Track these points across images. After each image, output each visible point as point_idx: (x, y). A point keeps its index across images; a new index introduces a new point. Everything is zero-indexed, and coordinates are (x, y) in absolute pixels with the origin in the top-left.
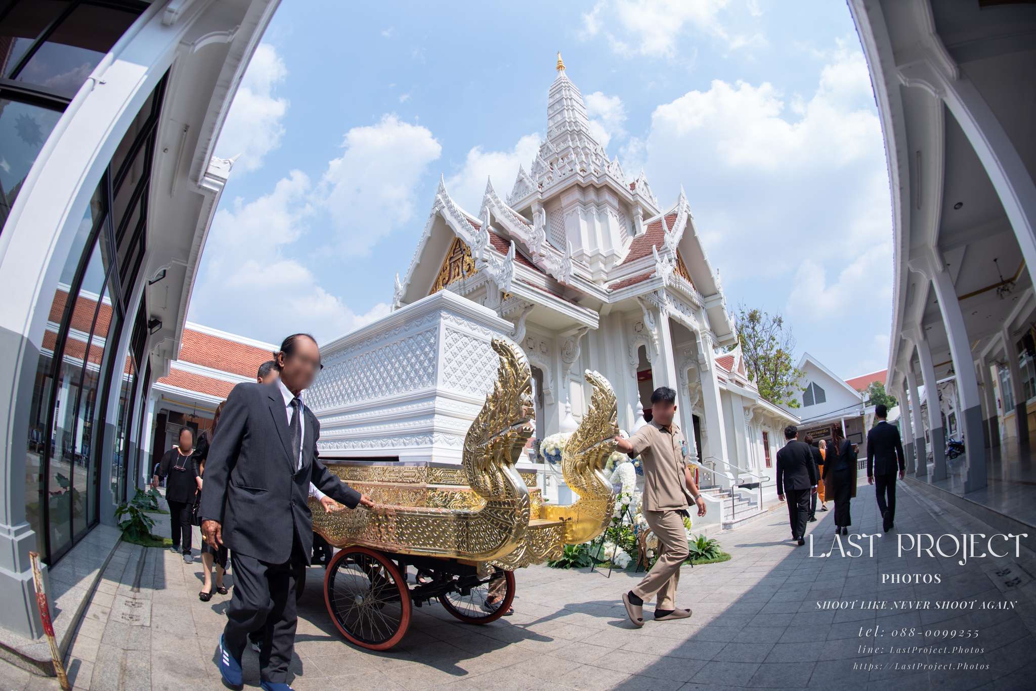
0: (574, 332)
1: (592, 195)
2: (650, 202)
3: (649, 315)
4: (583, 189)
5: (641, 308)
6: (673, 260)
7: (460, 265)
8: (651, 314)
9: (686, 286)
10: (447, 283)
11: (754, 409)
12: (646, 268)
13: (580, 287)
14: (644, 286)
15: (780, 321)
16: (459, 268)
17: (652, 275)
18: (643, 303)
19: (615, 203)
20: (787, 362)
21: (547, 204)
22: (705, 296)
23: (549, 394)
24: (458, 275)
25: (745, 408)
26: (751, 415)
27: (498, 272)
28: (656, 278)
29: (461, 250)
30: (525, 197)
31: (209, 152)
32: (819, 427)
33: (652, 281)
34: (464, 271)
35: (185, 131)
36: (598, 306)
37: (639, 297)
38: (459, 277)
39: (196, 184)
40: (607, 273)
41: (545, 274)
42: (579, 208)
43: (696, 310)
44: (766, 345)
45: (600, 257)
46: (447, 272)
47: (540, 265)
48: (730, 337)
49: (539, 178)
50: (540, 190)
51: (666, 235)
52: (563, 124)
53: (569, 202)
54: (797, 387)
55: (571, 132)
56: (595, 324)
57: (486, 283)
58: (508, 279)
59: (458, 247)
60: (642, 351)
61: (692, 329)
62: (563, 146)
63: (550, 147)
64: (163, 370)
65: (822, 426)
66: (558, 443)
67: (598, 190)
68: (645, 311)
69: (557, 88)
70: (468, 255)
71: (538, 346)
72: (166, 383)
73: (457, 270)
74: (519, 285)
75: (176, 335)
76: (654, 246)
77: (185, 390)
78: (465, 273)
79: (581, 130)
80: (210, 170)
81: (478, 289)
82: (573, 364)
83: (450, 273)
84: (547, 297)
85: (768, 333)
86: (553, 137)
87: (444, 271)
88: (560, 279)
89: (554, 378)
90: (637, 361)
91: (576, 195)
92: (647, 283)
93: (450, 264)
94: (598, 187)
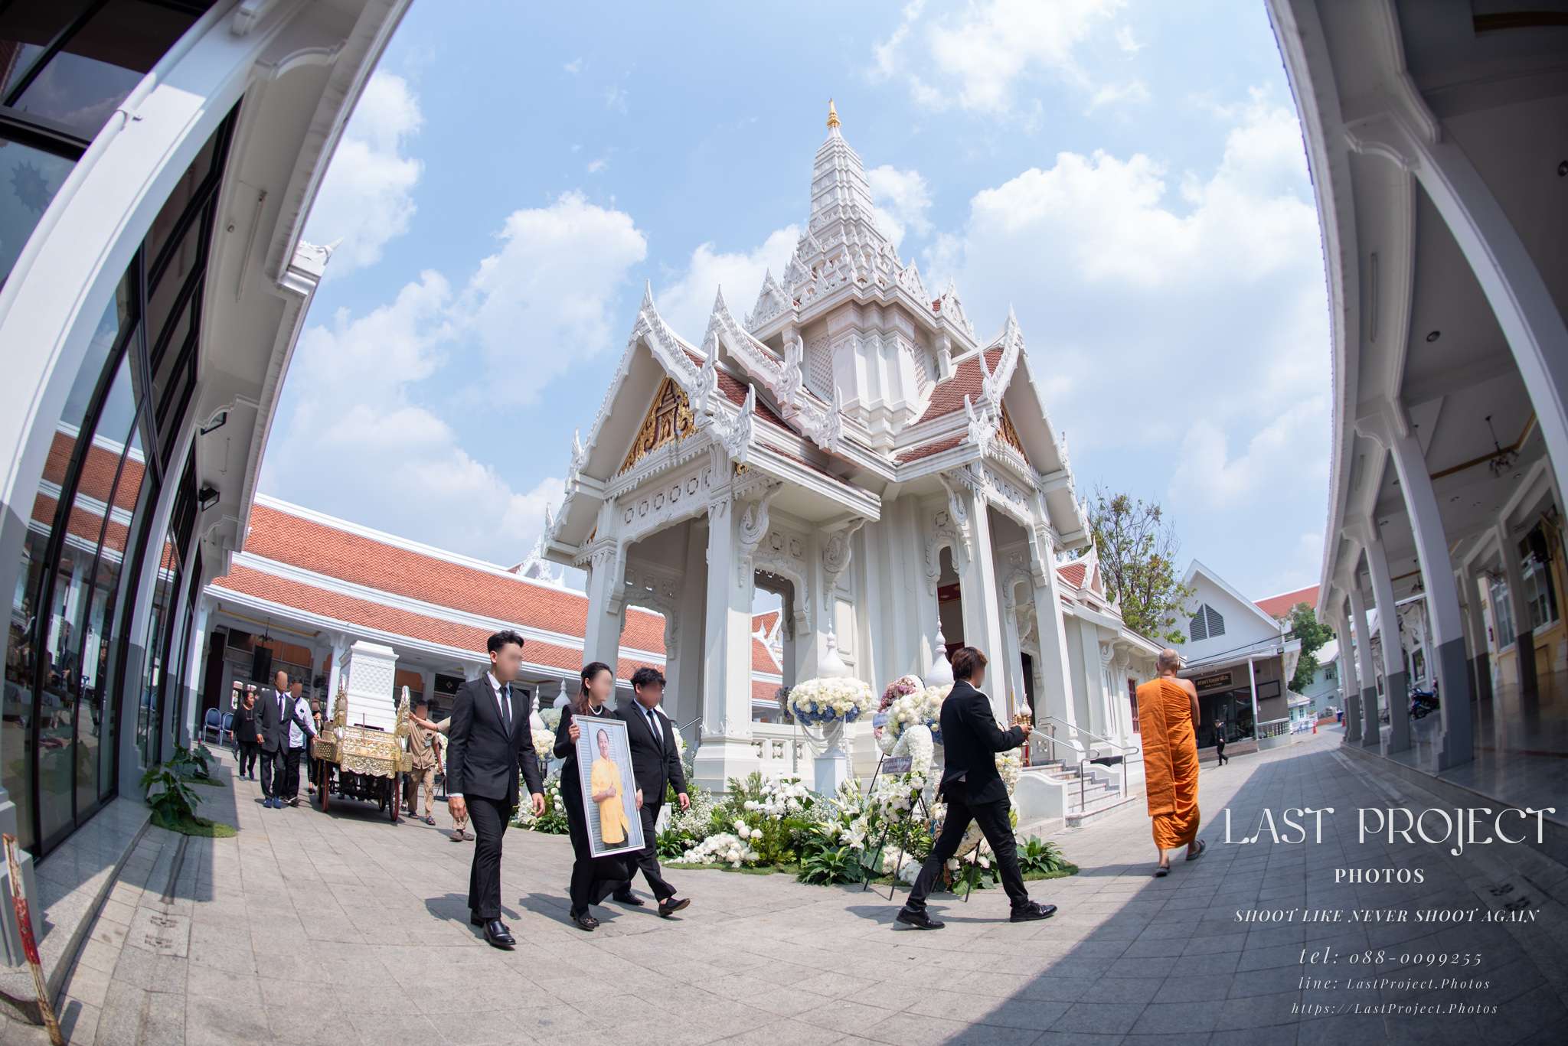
0: (843, 525)
1: (874, 318)
2: (963, 331)
3: (957, 500)
4: (861, 308)
5: (945, 491)
6: (995, 419)
7: (672, 419)
8: (960, 500)
9: (1014, 457)
10: (651, 447)
11: (1115, 646)
12: (954, 429)
13: (854, 457)
14: (949, 457)
15: (1157, 512)
16: (669, 423)
17: (963, 440)
18: (948, 483)
19: (910, 332)
20: (1166, 574)
21: (806, 330)
22: (1042, 474)
23: (803, 619)
24: (669, 434)
25: (1102, 644)
26: (1111, 654)
27: (728, 431)
28: (968, 445)
29: (673, 396)
30: (772, 318)
31: (295, 233)
32: (1213, 672)
33: (963, 450)
34: (678, 429)
35: (261, 200)
36: (880, 487)
37: (942, 474)
38: (670, 438)
39: (274, 282)
40: (894, 437)
41: (800, 436)
42: (854, 338)
43: (1029, 494)
44: (1134, 548)
45: (885, 411)
46: (652, 430)
47: (792, 421)
48: (1080, 536)
49: (795, 290)
50: (796, 308)
51: (985, 380)
52: (834, 209)
53: (839, 328)
54: (1181, 613)
55: (845, 221)
56: (875, 514)
57: (710, 449)
58: (743, 443)
59: (669, 392)
60: (946, 555)
61: (1022, 522)
62: (832, 242)
63: (813, 243)
64: (221, 567)
65: (1220, 671)
66: (815, 693)
67: (884, 310)
68: (951, 495)
69: (826, 154)
70: (684, 405)
71: (788, 546)
72: (224, 586)
73: (667, 427)
74: (760, 451)
75: (242, 512)
76: (967, 397)
77: (253, 598)
78: (679, 432)
79: (861, 219)
80: (296, 262)
81: (698, 457)
82: (839, 575)
83: (656, 432)
84: (802, 471)
85: (1138, 530)
86: (817, 229)
87: (647, 428)
88: (823, 444)
89: (811, 595)
90: (937, 570)
91: (851, 317)
92: (955, 452)
93: (657, 418)
94: (884, 305)
